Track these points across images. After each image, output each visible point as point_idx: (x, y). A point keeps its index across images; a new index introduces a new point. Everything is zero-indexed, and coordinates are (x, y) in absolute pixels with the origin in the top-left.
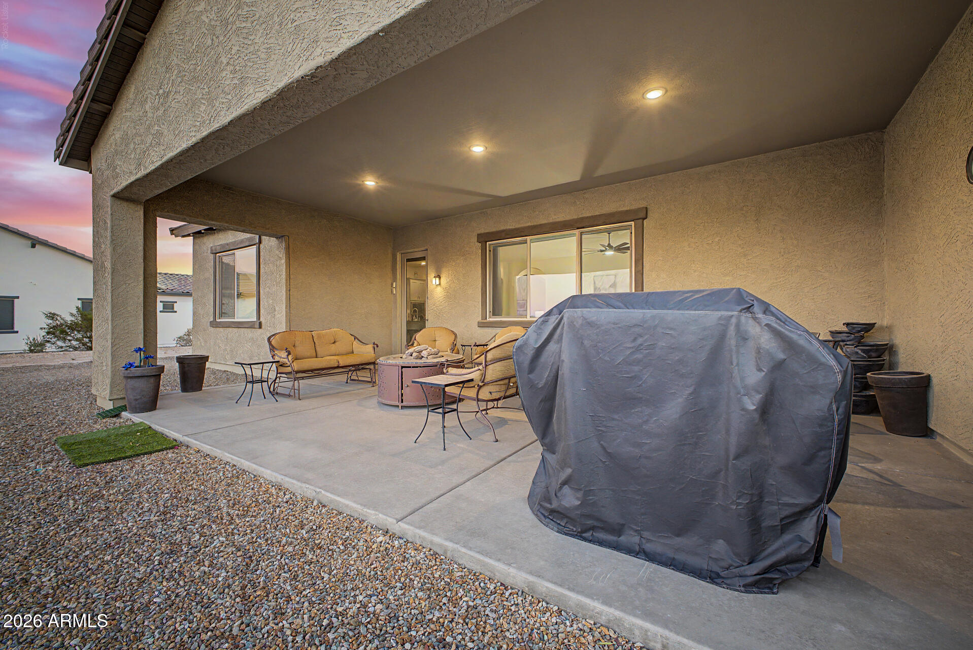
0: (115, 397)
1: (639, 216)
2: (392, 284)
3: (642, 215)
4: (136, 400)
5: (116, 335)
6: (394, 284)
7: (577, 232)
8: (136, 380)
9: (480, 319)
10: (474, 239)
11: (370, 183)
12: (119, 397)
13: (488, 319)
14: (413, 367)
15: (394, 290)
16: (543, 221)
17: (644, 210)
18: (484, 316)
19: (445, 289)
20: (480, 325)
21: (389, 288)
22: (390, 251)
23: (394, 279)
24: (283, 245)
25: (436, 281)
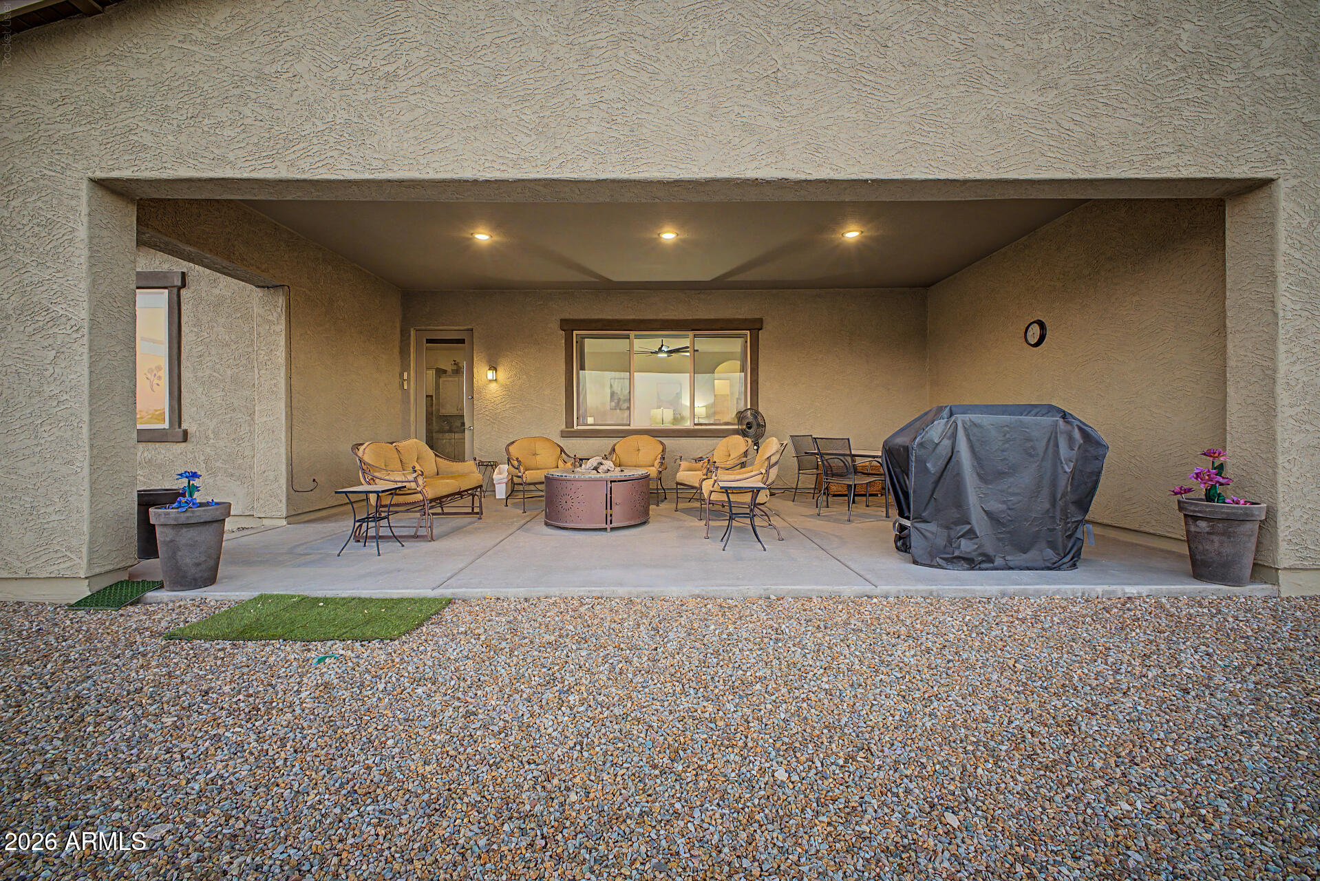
0: (97, 570)
1: (755, 326)
2: (401, 375)
3: (758, 326)
4: (198, 565)
5: (95, 451)
6: (406, 374)
7: (691, 334)
8: (201, 528)
9: (563, 427)
10: (555, 325)
11: (482, 237)
12: (103, 570)
13: (575, 428)
14: (619, 481)
15: (405, 383)
16: (650, 316)
17: (761, 321)
18: (569, 423)
19: (505, 387)
20: (565, 435)
21: (397, 380)
22: (398, 325)
23: (405, 367)
24: (281, 301)
25: (490, 375)
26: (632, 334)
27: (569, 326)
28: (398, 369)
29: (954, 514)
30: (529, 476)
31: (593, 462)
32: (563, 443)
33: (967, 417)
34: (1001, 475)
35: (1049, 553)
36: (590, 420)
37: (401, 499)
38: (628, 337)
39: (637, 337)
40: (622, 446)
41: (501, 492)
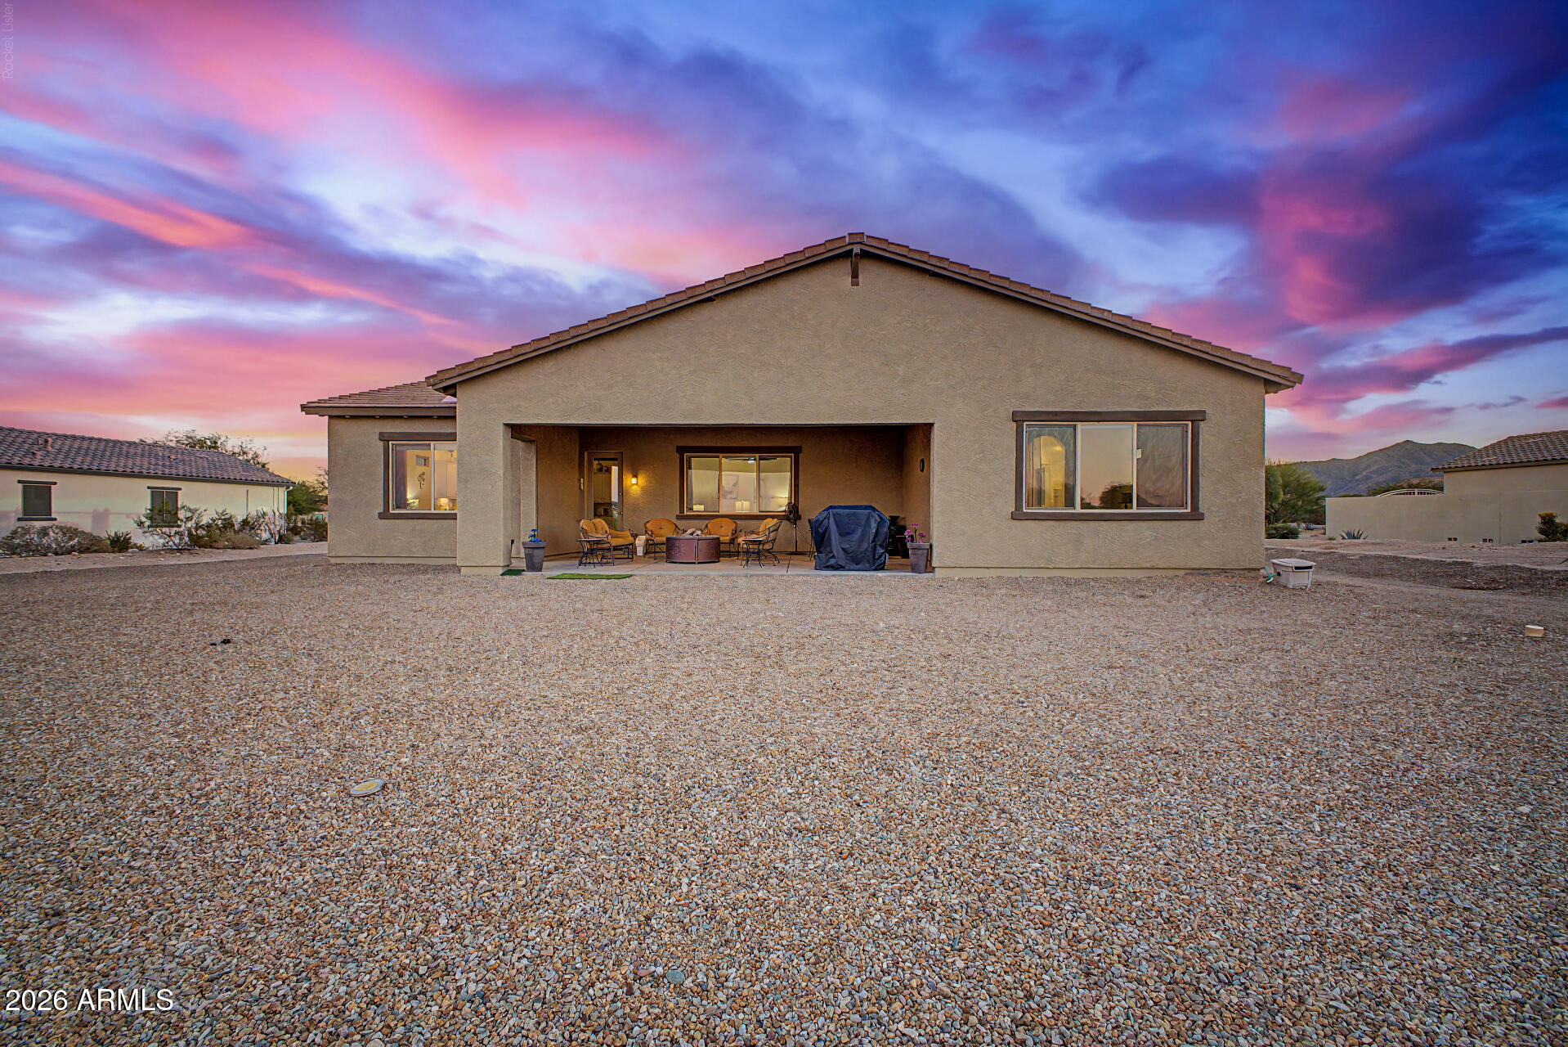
2: (580, 481)
3: (798, 450)
4: (538, 563)
6: (582, 480)
7: (757, 455)
8: (540, 550)
9: (678, 513)
10: (674, 450)
13: (685, 513)
14: (703, 540)
15: (582, 485)
16: (733, 444)
17: (800, 448)
18: (682, 511)
19: (643, 489)
20: (678, 518)
21: (577, 484)
22: (578, 449)
23: (581, 475)
24: (533, 448)
25: (634, 481)
26: (721, 455)
27: (681, 450)
28: (577, 477)
29: (828, 549)
30: (658, 540)
31: (690, 531)
32: (678, 523)
33: (834, 510)
34: (848, 534)
35: (867, 565)
36: (696, 507)
37: (599, 546)
38: (718, 457)
39: (726, 457)
40: (711, 524)
41: (640, 551)
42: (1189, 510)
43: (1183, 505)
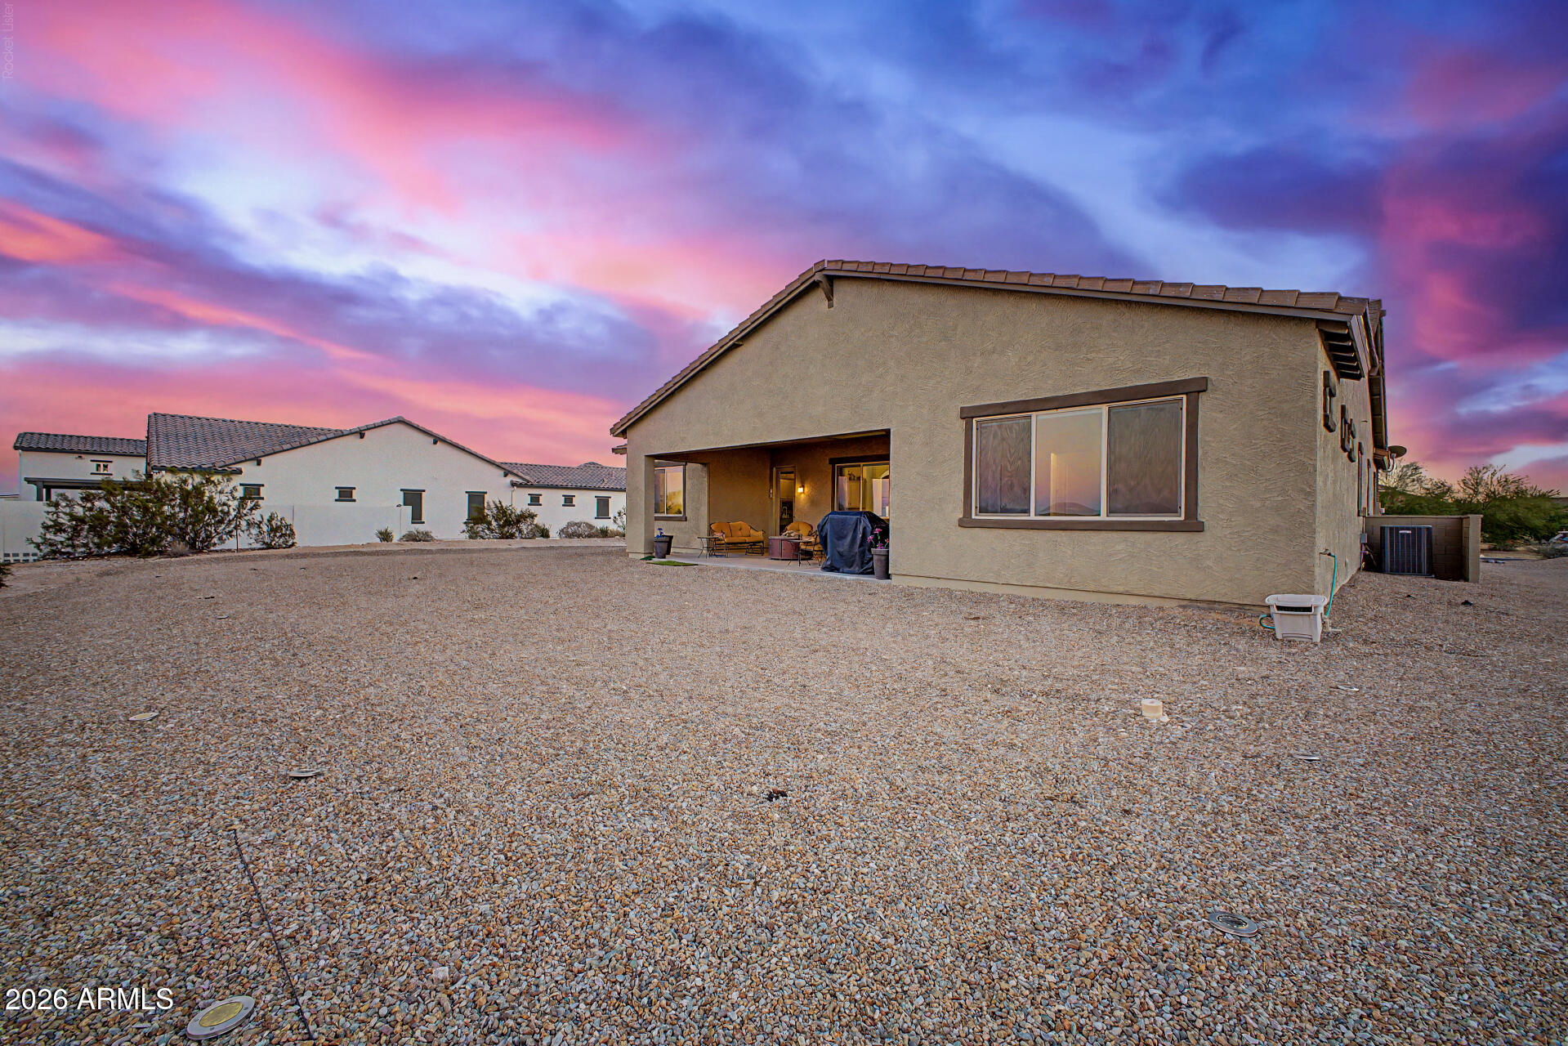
2: (770, 491)
15: (771, 495)
19: (808, 496)
21: (766, 493)
22: (768, 465)
23: (771, 487)
24: (706, 469)
25: (801, 490)
28: (767, 488)
34: (843, 538)
42: (1182, 518)
43: (1174, 510)
